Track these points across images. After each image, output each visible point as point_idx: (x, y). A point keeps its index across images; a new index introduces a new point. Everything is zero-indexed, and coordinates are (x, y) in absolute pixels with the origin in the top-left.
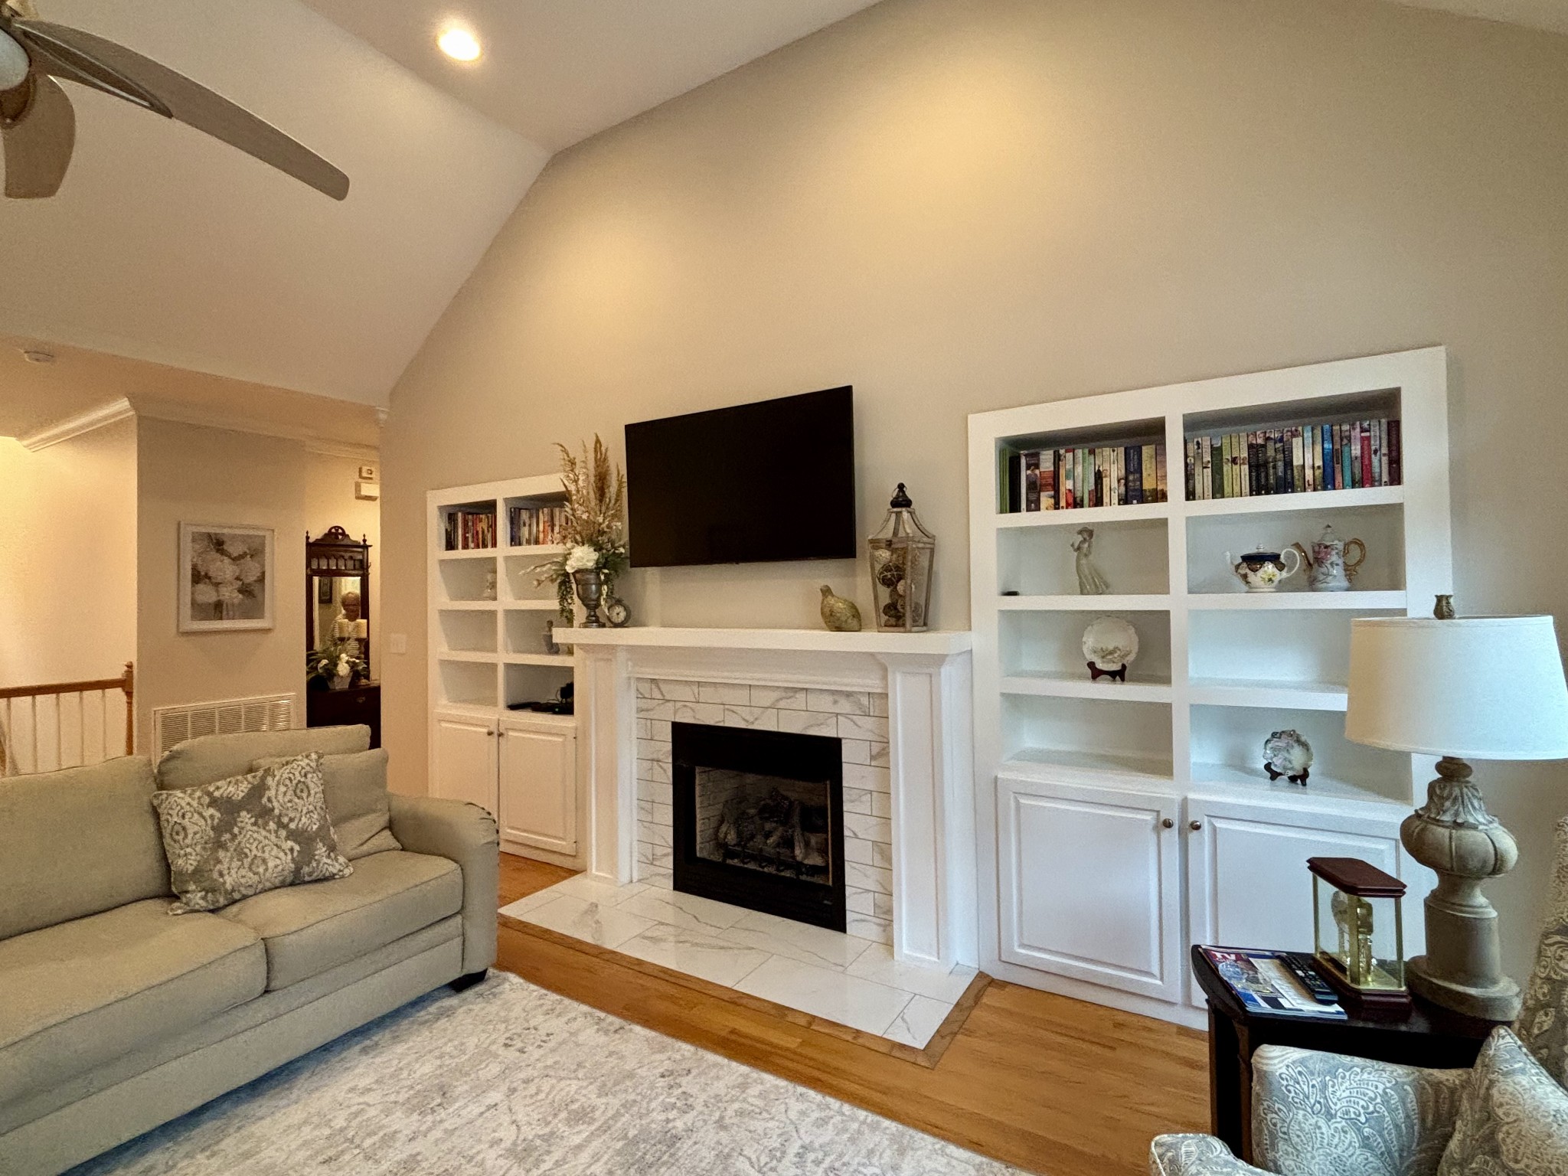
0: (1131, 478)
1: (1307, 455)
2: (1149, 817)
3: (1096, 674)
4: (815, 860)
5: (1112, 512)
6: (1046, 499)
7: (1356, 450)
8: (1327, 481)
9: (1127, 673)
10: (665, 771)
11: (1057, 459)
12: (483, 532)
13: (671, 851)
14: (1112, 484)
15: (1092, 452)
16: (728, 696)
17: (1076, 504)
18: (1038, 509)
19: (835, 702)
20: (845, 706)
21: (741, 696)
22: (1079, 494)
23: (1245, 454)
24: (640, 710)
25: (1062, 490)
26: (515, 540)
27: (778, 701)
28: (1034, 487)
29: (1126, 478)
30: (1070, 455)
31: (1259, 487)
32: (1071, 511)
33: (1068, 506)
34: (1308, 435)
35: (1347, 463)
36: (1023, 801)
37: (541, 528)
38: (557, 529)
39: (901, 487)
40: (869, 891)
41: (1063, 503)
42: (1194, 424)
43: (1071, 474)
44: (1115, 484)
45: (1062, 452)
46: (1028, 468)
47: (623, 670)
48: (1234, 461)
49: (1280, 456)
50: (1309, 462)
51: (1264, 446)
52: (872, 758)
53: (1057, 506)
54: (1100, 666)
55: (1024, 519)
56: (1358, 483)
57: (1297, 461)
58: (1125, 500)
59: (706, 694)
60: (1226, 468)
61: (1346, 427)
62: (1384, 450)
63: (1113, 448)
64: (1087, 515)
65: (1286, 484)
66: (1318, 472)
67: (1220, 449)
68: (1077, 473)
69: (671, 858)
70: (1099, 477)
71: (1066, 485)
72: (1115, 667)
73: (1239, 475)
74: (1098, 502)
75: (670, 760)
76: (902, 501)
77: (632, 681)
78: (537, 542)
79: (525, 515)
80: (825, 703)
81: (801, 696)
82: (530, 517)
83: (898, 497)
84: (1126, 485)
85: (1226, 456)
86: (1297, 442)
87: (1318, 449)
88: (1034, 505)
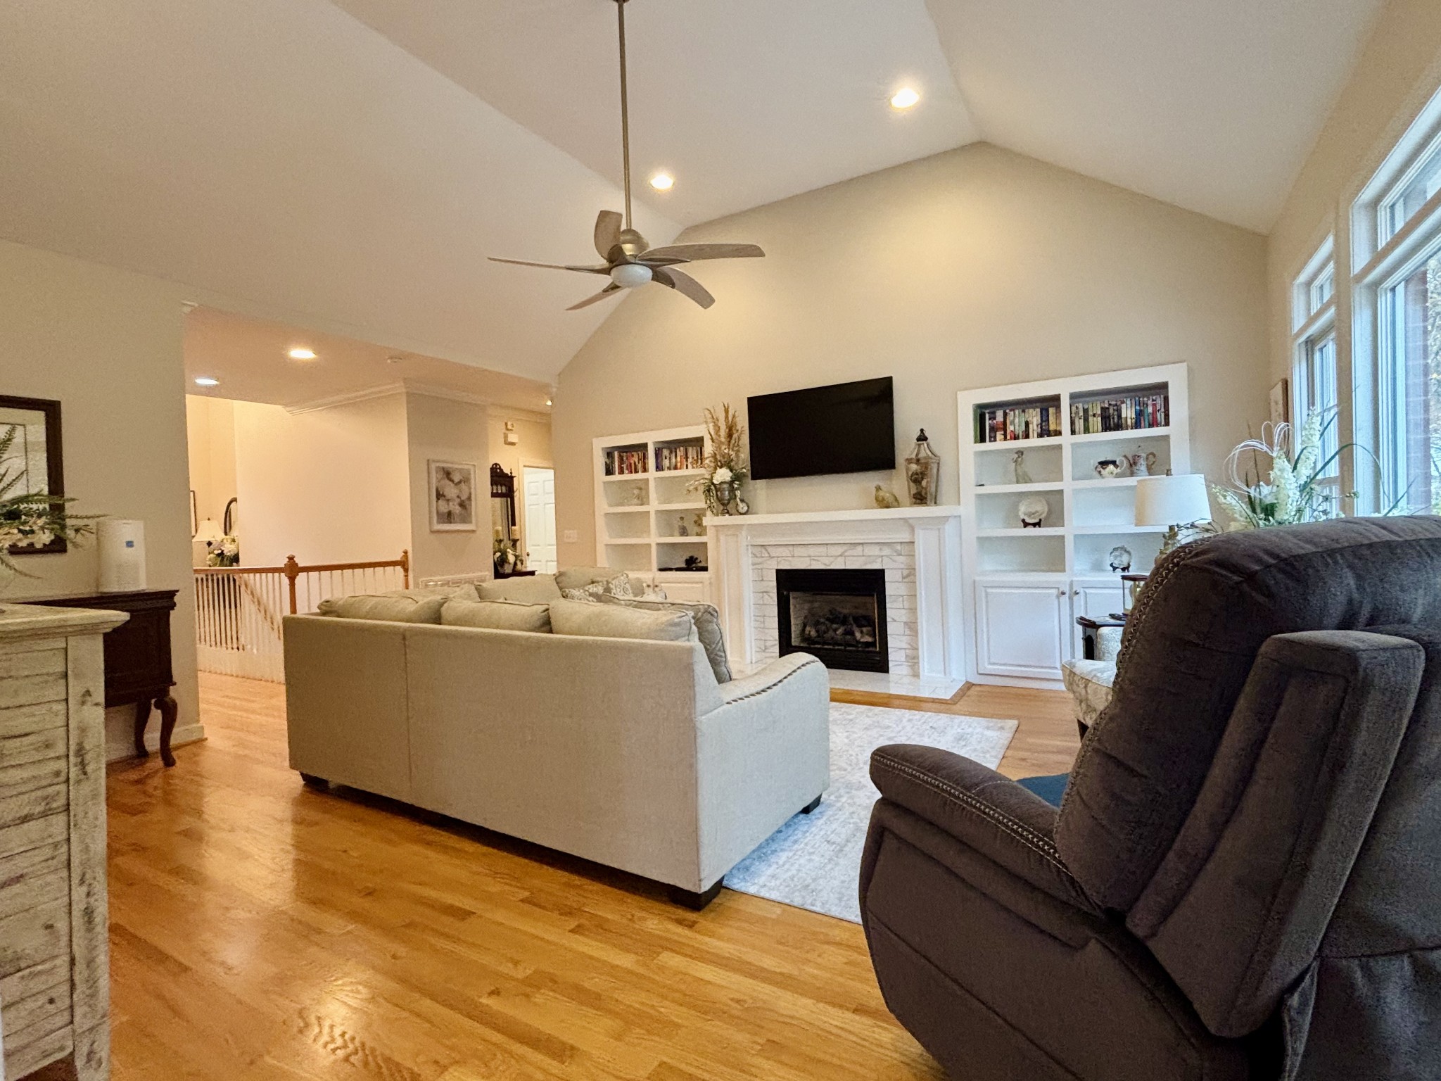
0: (1044, 424)
1: (1128, 412)
2: (1054, 592)
3: (1026, 525)
4: (869, 639)
5: (1034, 441)
6: (999, 435)
7: (1150, 410)
8: (1137, 425)
9: (1042, 523)
10: (772, 598)
11: (1005, 415)
12: (636, 463)
13: (777, 642)
14: (1034, 428)
15: (1024, 411)
16: (812, 551)
17: (1016, 437)
18: (995, 440)
19: (881, 549)
20: (887, 551)
21: (822, 550)
22: (1017, 433)
23: (1099, 412)
24: (754, 564)
25: (1008, 431)
26: (658, 467)
27: (846, 551)
28: (994, 429)
29: (1041, 424)
30: (1012, 413)
31: (1106, 428)
32: (1013, 441)
33: (1011, 439)
34: (1129, 402)
35: (1146, 417)
36: (989, 590)
37: (679, 459)
38: (690, 460)
39: (922, 430)
40: (900, 649)
41: (1008, 437)
42: (1074, 397)
43: (1012, 423)
44: (1035, 427)
45: (1007, 411)
46: (990, 419)
47: (745, 539)
48: (1094, 415)
49: (1116, 413)
50: (1129, 416)
51: (1108, 408)
52: (904, 578)
53: (1005, 439)
54: (1028, 520)
55: (988, 446)
56: (1151, 425)
57: (1124, 415)
58: (1041, 435)
59: (798, 552)
60: (1091, 419)
61: (1145, 399)
62: (1163, 410)
63: (1034, 408)
64: (1021, 443)
65: (1118, 427)
66: (1133, 420)
67: (1087, 409)
68: (1016, 422)
69: (777, 647)
70: (1027, 424)
71: (1010, 428)
72: (1037, 521)
73: (1096, 422)
74: (1027, 436)
75: (775, 591)
76: (922, 438)
77: (749, 547)
78: (676, 468)
79: (666, 452)
80: (875, 551)
81: (860, 548)
82: (670, 452)
83: (920, 436)
84: (1041, 428)
85: (1091, 413)
86: (1123, 406)
87: (1133, 410)
88: (993, 439)
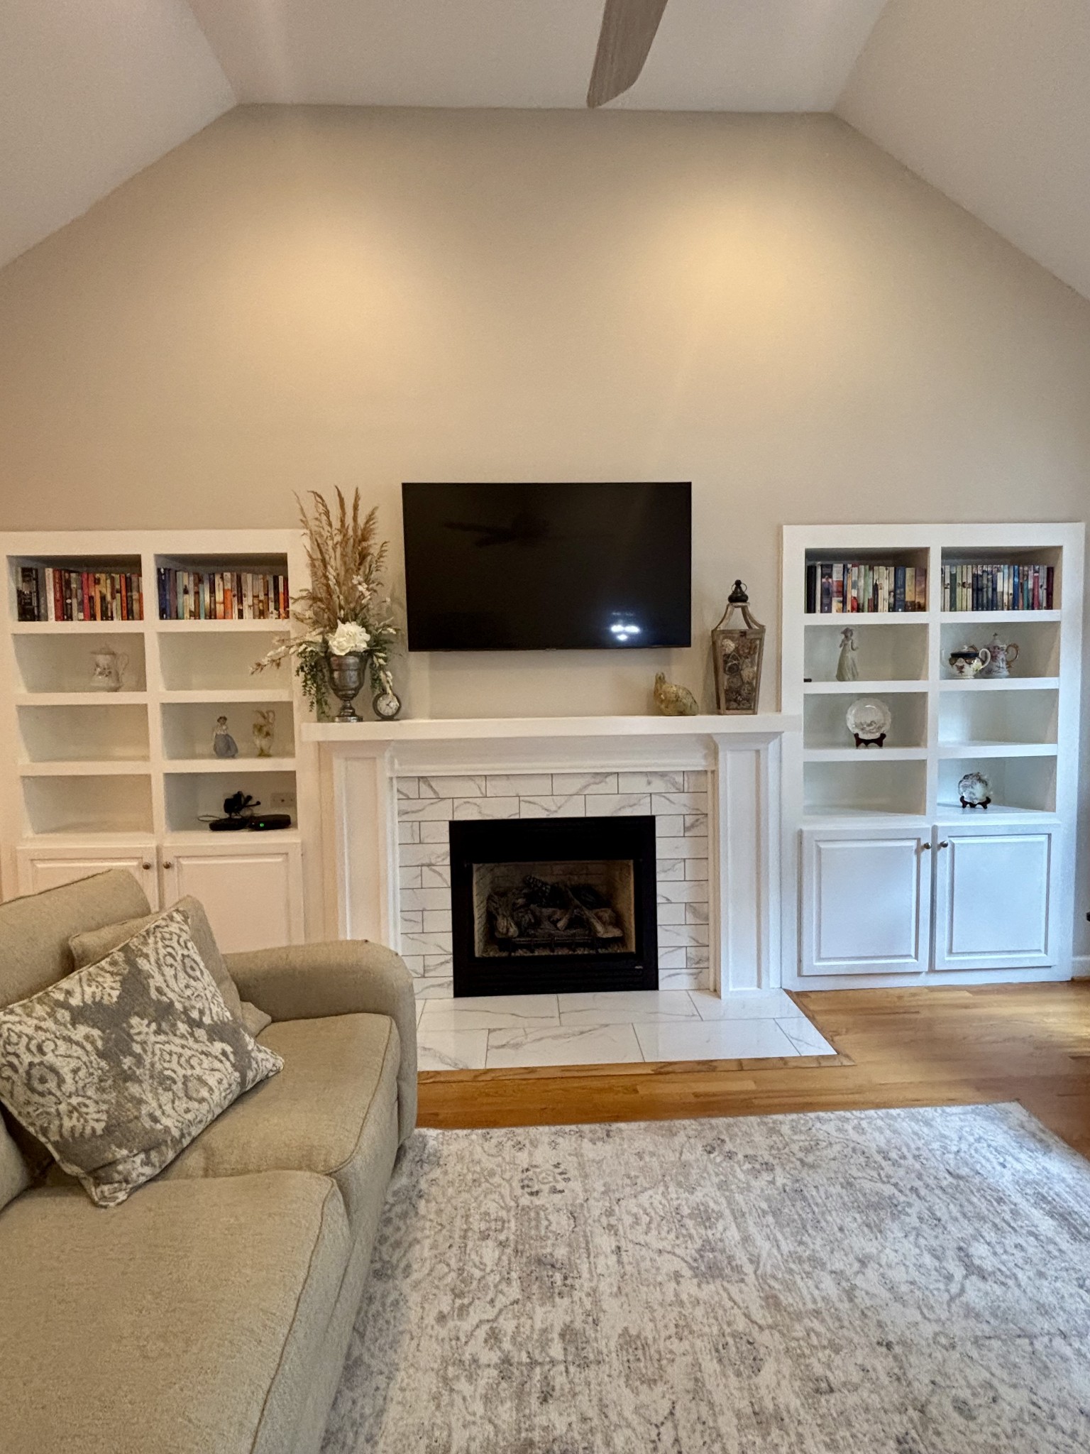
0: (898, 591)
1: (1005, 585)
2: (913, 844)
3: (859, 742)
4: (615, 933)
5: (884, 617)
6: (836, 604)
7: (1030, 585)
8: (1014, 606)
9: (885, 741)
10: (440, 875)
11: (845, 570)
12: (103, 598)
13: (451, 957)
14: (884, 594)
15: (871, 568)
16: (524, 788)
17: (858, 608)
18: (830, 611)
19: (649, 783)
20: (658, 785)
21: (543, 786)
22: (861, 602)
23: (970, 581)
24: (402, 813)
25: (849, 597)
26: (166, 611)
27: (586, 787)
28: (827, 592)
29: (895, 591)
30: (855, 569)
31: (977, 606)
32: (855, 614)
33: (853, 610)
34: (1006, 571)
35: (1025, 592)
36: (823, 846)
37: (219, 596)
38: (248, 601)
39: (738, 583)
40: (681, 947)
41: (849, 607)
42: (949, 555)
43: (855, 585)
44: (887, 596)
45: (850, 566)
46: (823, 576)
47: (386, 769)
48: (963, 585)
49: (990, 584)
50: (1006, 590)
51: (982, 576)
52: (686, 829)
53: (843, 610)
54: (862, 736)
55: (819, 618)
56: (1031, 607)
57: (999, 589)
58: (893, 608)
59: (493, 788)
60: (959, 590)
61: (1026, 568)
62: (1045, 587)
63: (887, 566)
64: (866, 618)
65: (992, 605)
66: (1011, 597)
67: (955, 575)
68: (859, 582)
69: (450, 966)
70: (876, 588)
71: (852, 593)
72: (877, 736)
73: (966, 595)
74: (874, 608)
75: (448, 861)
76: (738, 597)
77: (395, 781)
78: (212, 615)
79: (185, 580)
80: (639, 785)
81: (612, 780)
82: (199, 581)
83: (734, 592)
84: (895, 596)
85: (959, 581)
86: (1000, 575)
87: (1011, 581)
88: (827, 608)
